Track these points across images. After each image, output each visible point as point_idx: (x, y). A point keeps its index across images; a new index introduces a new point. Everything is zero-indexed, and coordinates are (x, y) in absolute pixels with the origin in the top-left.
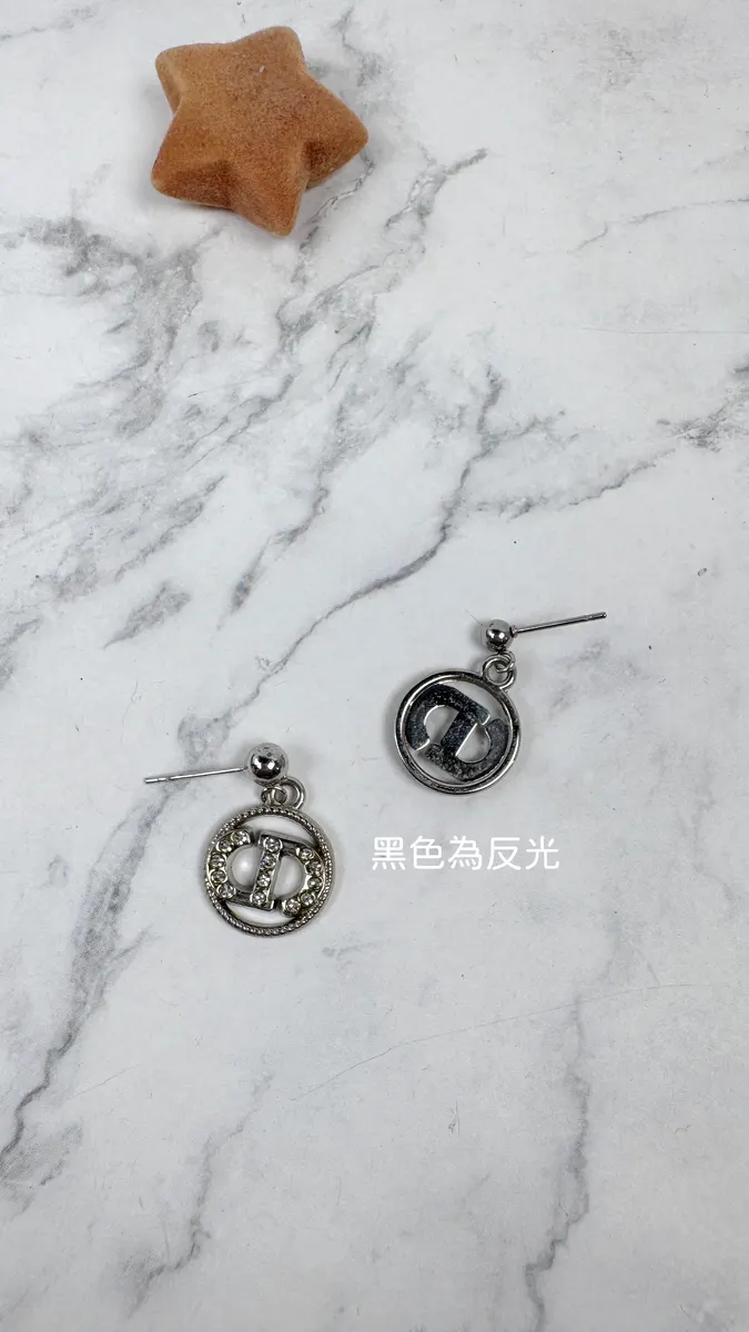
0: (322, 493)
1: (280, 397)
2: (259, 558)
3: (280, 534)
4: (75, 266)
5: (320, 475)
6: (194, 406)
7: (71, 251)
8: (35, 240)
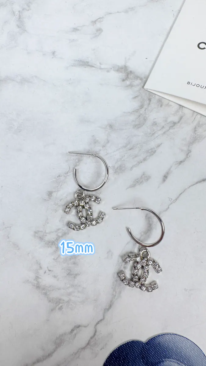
0: (189, 151)
1: (179, 122)
2: (170, 168)
3: (177, 162)
4: (125, 79)
5: (189, 146)
6: (155, 122)
7: (124, 74)
8: (114, 70)
